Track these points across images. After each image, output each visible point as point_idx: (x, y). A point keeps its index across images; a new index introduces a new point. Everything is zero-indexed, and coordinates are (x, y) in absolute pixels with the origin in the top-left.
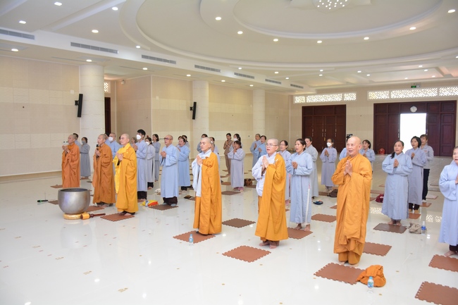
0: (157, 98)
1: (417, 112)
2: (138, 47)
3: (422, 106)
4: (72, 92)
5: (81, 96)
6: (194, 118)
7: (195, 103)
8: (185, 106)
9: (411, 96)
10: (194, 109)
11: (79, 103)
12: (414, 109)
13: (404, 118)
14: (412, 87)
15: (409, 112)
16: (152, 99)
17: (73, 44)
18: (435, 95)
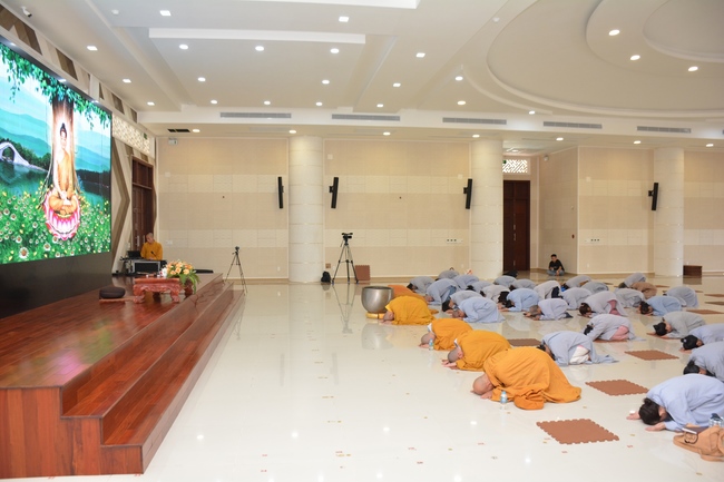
0: (588, 179)
2: (532, 113)
4: (460, 177)
5: (470, 181)
6: (654, 208)
7: (656, 185)
8: (640, 189)
10: (654, 193)
11: (468, 191)
16: (579, 181)
17: (446, 120)
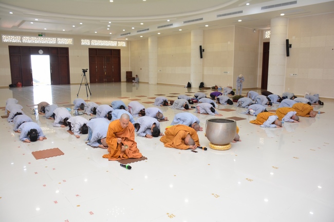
1: (43, 54)
3: (47, 50)
12: (41, 52)
13: (33, 58)
14: (39, 35)
18: (55, 43)
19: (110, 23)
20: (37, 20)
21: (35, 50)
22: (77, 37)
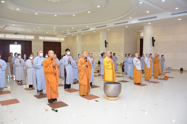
1: (17, 44)
3: (19, 42)
9: (14, 37)
12: (16, 43)
13: (11, 46)
14: (15, 34)
15: (14, 44)
18: (24, 38)
19: (55, 27)
20: (13, 25)
21: (13, 42)
22: (37, 35)
